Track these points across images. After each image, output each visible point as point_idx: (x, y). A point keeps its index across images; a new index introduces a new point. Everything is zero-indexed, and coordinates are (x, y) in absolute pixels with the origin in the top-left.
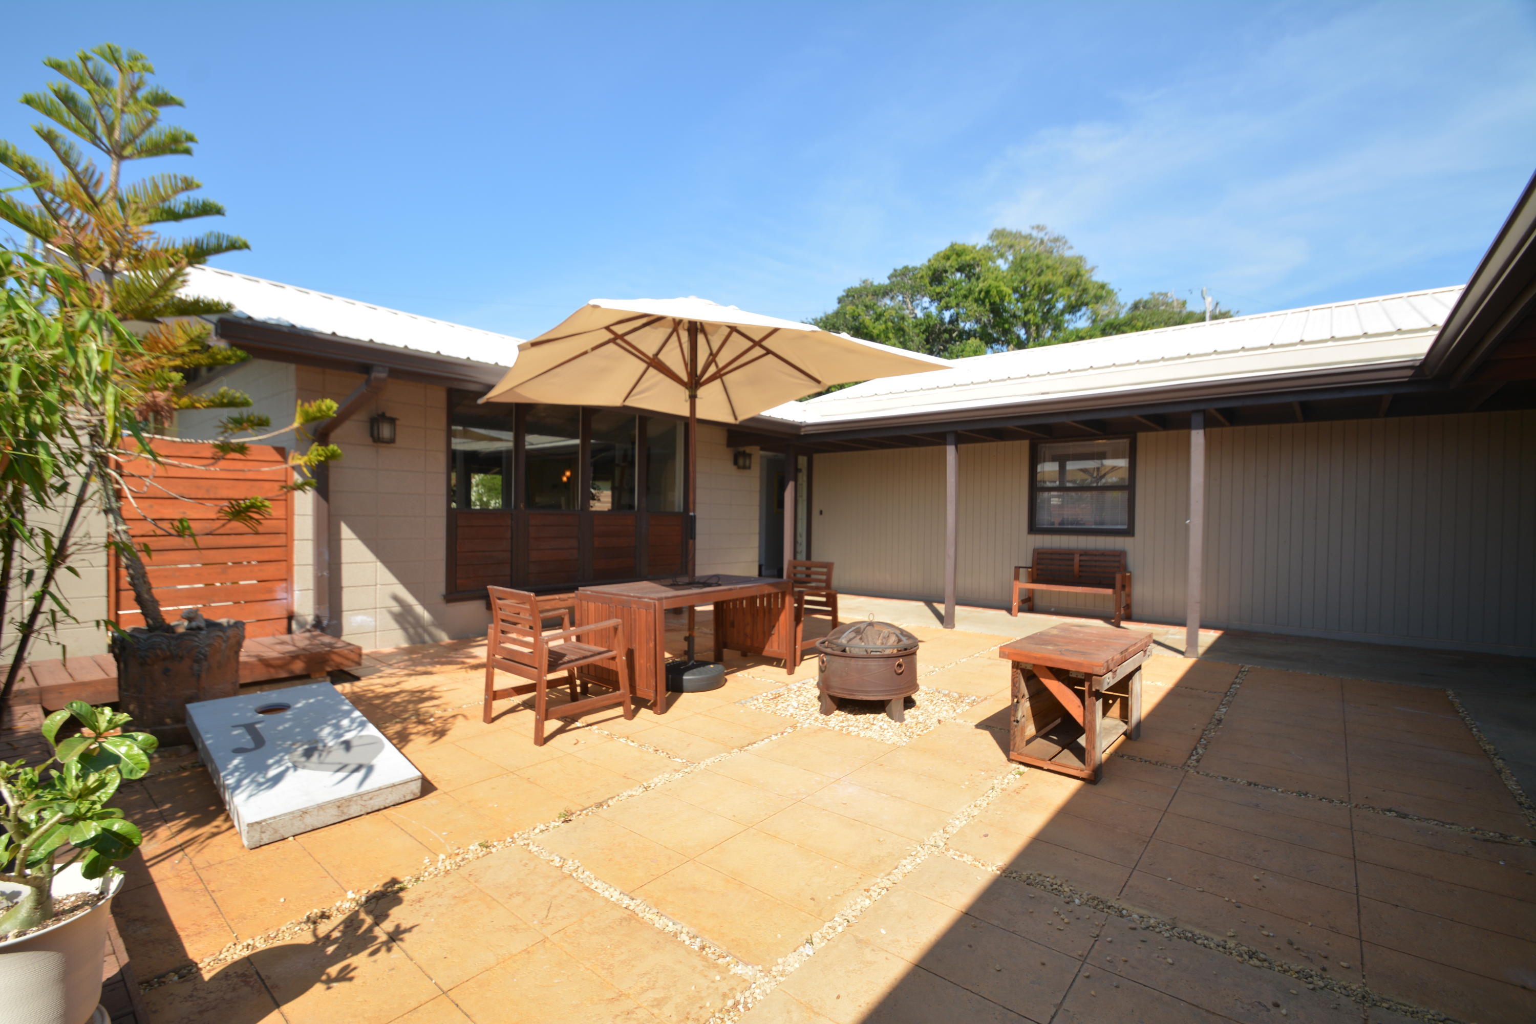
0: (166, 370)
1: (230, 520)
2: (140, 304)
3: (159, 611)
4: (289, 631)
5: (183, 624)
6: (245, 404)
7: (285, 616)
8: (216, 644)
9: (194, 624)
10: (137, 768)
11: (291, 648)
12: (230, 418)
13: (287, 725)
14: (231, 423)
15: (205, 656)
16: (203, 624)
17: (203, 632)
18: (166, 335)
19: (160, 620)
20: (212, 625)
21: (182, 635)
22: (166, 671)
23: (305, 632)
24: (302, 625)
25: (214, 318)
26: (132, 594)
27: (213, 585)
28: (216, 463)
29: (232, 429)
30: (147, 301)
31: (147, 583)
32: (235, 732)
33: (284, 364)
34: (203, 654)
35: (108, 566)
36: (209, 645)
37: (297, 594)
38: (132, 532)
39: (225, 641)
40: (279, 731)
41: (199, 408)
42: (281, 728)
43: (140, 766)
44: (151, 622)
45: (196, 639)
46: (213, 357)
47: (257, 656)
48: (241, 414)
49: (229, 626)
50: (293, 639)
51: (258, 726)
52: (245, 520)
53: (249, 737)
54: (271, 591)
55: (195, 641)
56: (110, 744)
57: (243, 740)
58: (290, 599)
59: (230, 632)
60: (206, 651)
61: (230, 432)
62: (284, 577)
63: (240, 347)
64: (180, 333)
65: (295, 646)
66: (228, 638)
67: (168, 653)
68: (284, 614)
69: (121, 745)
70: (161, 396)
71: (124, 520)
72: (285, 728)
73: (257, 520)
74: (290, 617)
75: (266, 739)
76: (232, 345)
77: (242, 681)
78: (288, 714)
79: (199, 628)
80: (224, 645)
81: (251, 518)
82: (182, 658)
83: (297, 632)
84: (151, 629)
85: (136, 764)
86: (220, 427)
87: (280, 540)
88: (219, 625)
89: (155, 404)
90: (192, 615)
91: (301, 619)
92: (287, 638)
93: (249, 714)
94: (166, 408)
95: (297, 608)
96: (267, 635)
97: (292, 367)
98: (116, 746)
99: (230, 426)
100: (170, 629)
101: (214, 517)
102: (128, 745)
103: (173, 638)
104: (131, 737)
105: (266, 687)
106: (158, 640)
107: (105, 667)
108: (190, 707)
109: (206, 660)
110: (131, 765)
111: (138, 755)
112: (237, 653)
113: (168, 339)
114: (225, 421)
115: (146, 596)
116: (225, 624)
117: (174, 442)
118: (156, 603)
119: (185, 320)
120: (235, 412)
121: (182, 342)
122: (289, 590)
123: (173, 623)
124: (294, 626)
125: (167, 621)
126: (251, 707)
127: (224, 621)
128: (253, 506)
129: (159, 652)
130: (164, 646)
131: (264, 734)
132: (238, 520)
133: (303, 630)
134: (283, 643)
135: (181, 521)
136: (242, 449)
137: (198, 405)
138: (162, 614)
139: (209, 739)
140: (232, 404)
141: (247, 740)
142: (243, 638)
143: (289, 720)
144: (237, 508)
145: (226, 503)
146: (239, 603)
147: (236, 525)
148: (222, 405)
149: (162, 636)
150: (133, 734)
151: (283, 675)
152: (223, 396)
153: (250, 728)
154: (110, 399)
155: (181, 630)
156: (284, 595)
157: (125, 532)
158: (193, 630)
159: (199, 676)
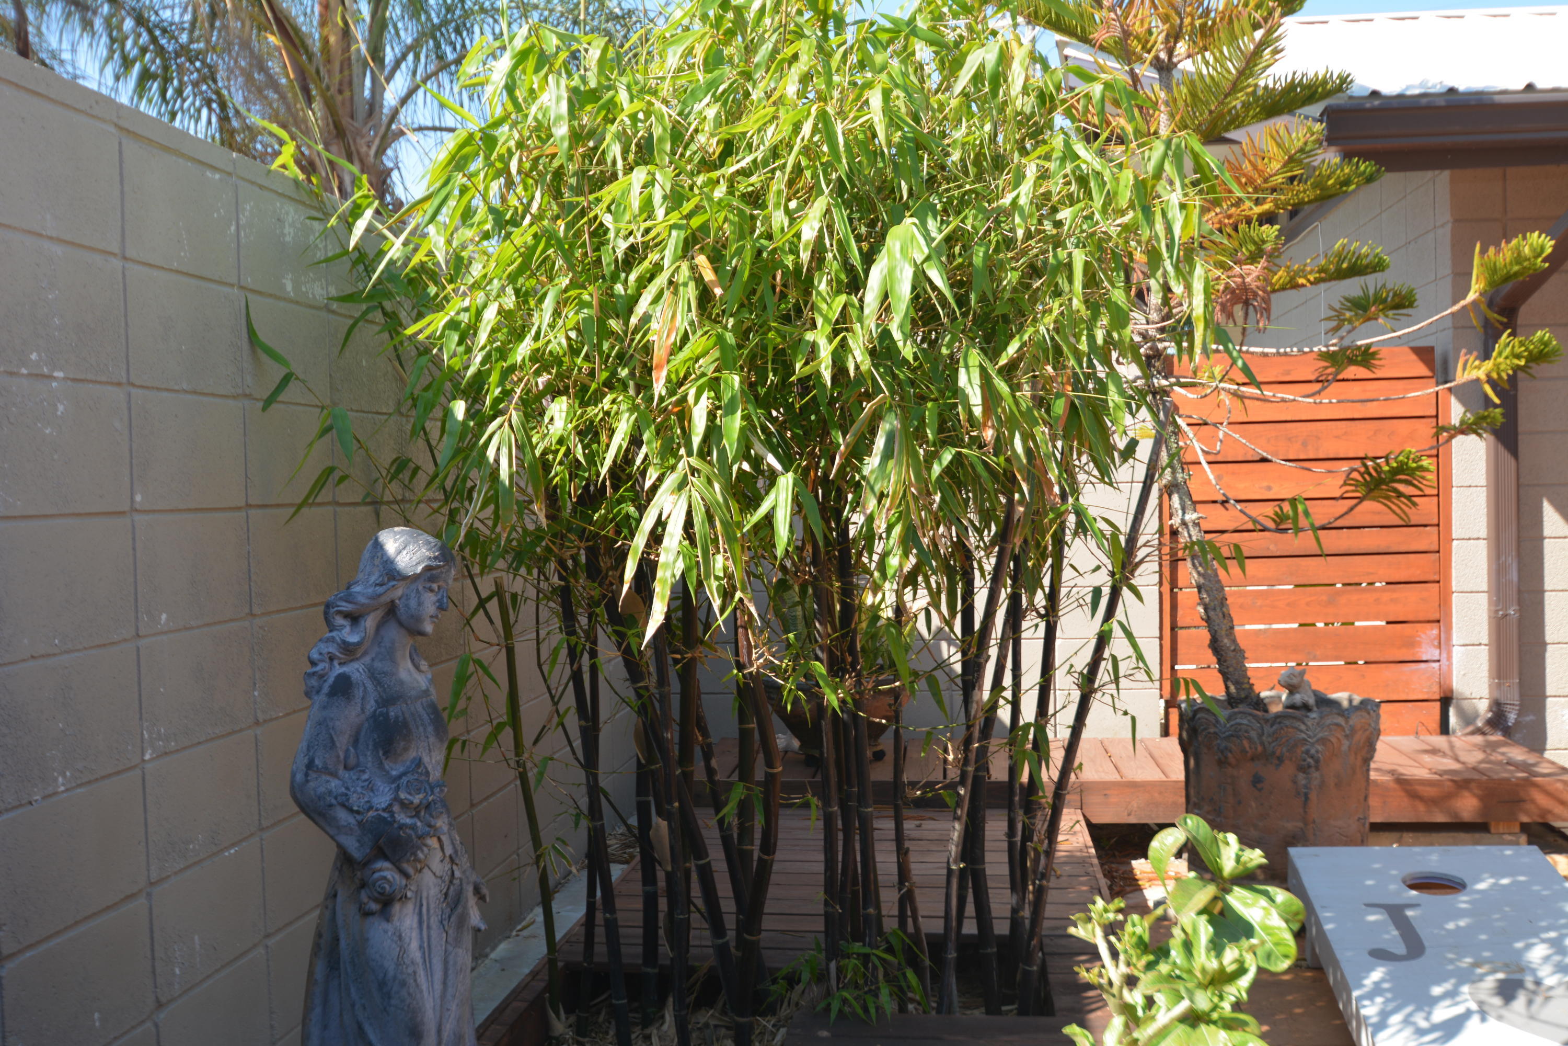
0: (1255, 223)
1: (1361, 500)
2: (1211, 112)
3: (1245, 670)
4: (1444, 728)
5: (1280, 698)
6: (1377, 266)
7: (1438, 697)
8: (1334, 740)
9: (1298, 698)
10: (1277, 951)
11: (1449, 764)
12: (1347, 300)
13: (1462, 923)
14: (1349, 310)
15: (1317, 761)
16: (1311, 701)
17: (1313, 715)
18: (1252, 158)
19: (1247, 686)
20: (1324, 702)
21: (1279, 717)
22: (1257, 781)
23: (1472, 733)
24: (1467, 719)
25: (1316, 109)
26: (1204, 635)
27: (1314, 625)
28: (1324, 388)
29: (1350, 321)
30: (1221, 103)
31: (1227, 616)
32: (1372, 918)
33: (1429, 174)
34: (1312, 757)
35: (1161, 583)
36: (1323, 741)
37: (1457, 653)
38: (1206, 526)
39: (1347, 736)
40: (1448, 931)
41: (1303, 286)
42: (1451, 926)
43: (1282, 949)
44: (1232, 689)
45: (1303, 727)
46: (1319, 184)
47: (1392, 772)
48: (1365, 289)
49: (1353, 708)
50: (1452, 747)
51: (1410, 913)
52: (1388, 498)
53: (1395, 933)
54: (1412, 643)
55: (1301, 731)
56: (1238, 899)
57: (1386, 937)
58: (1444, 661)
59: (1355, 720)
60: (1317, 752)
61: (1347, 326)
62: (1435, 616)
63: (1366, 155)
64: (1273, 149)
65: (1457, 760)
66: (1353, 730)
67: (1260, 749)
68: (1435, 693)
69: (1253, 905)
70: (1253, 273)
71: (1195, 503)
72: (1458, 928)
73: (1409, 498)
74: (1446, 701)
75: (1426, 944)
76: (1347, 156)
77: (1377, 818)
78: (1462, 901)
79: (1306, 707)
80: (1346, 743)
81: (1400, 495)
82: (1280, 759)
83: (1459, 734)
84: (1231, 701)
85: (1277, 944)
86: (1329, 319)
87: (1426, 539)
88: (1335, 704)
89: (1244, 287)
90: (1295, 681)
91: (1465, 704)
92: (1440, 741)
93: (1392, 887)
94: (1260, 293)
95: (1458, 685)
96: (1404, 732)
97: (1444, 176)
98: (1246, 904)
99: (1348, 314)
100: (1260, 704)
101: (1337, 494)
102: (1264, 908)
103: (1267, 721)
104: (1266, 894)
105: (1408, 836)
106: (1245, 722)
107: (1160, 761)
108: (1294, 852)
109: (1317, 768)
110: (1269, 945)
111: (1279, 928)
112: (1368, 759)
113: (1255, 167)
114: (1337, 306)
115: (1226, 641)
116: (1345, 704)
117: (1265, 355)
118: (1239, 653)
119: (1280, 122)
120: (1353, 287)
121: (1276, 166)
122: (1444, 643)
123: (1264, 694)
124: (1453, 720)
125: (1256, 689)
126: (1394, 872)
127: (1342, 696)
128: (1402, 469)
129: (1246, 743)
130: (1253, 734)
131: (1424, 933)
132: (1374, 499)
133: (1470, 728)
134: (1434, 751)
135: (1293, 501)
136: (1366, 357)
137: (1301, 281)
138: (1249, 674)
139: (1330, 920)
140: (1356, 270)
141: (1391, 938)
142: (1378, 733)
143: (1462, 914)
144: (1374, 474)
145: (1357, 464)
146: (1356, 663)
147: (1371, 510)
148: (1341, 275)
149: (1250, 714)
150: (1270, 889)
151: (1440, 818)
152: (1340, 257)
153: (1396, 913)
154: (1198, 286)
155: (1276, 709)
156: (1434, 653)
157: (1196, 524)
158: (1297, 709)
159: (1306, 796)
